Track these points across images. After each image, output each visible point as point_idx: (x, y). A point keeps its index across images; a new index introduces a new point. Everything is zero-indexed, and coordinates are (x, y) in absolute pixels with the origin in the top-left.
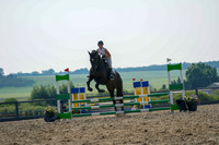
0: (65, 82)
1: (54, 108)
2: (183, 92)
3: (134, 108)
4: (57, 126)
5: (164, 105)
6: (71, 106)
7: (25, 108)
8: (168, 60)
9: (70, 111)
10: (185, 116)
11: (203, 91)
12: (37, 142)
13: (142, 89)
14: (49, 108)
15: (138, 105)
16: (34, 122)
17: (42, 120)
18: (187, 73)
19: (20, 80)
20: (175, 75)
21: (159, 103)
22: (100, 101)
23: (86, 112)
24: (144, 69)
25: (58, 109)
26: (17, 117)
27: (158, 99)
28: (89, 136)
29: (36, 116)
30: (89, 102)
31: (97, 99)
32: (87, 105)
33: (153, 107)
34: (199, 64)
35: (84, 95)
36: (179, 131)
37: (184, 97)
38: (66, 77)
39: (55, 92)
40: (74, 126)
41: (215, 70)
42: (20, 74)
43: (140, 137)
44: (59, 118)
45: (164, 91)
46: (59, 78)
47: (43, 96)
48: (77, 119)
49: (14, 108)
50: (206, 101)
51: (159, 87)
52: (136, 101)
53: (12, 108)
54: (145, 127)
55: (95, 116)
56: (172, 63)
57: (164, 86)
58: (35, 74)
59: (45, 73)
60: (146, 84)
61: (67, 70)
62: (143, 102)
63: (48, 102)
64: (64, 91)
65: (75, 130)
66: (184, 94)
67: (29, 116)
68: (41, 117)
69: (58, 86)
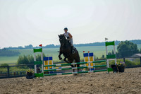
0: (39, 53)
1: (32, 70)
2: (115, 60)
3: (84, 70)
4: (34, 82)
5: (103, 68)
6: (43, 69)
7: (13, 70)
8: (106, 39)
9: (43, 72)
10: (117, 75)
11: (129, 59)
12: (22, 92)
13: (89, 58)
14: (29, 70)
15: (86, 68)
16: (20, 79)
17: (24, 78)
18: (118, 47)
19: (11, 52)
20: (111, 49)
21: (100, 67)
22: (62, 66)
23: (53, 73)
24: (90, 45)
25: (35, 71)
26: (8, 76)
27: (99, 65)
28: (55, 88)
29: (21, 75)
30: (55, 66)
31: (60, 65)
32: (53, 68)
33: (96, 69)
34: (126, 42)
35: (52, 61)
36: (112, 85)
37: (116, 63)
38: (40, 50)
39: (33, 60)
40: (45, 82)
41: (136, 46)
42: (10, 48)
43: (88, 89)
44: (35, 77)
45: (103, 59)
46: (35, 50)
47: (25, 62)
48: (47, 77)
49: (7, 70)
50: (130, 66)
51: (100, 57)
52: (85, 65)
53: (5, 70)
54: (91, 83)
55: (59, 75)
56: (108, 41)
57: (103, 56)
58: (20, 48)
59: (27, 47)
60: (91, 55)
61: (41, 45)
62: (89, 66)
63: (28, 66)
64: (39, 59)
65: (46, 84)
66: (116, 61)
67: (16, 75)
68: (24, 76)
69: (35, 56)
